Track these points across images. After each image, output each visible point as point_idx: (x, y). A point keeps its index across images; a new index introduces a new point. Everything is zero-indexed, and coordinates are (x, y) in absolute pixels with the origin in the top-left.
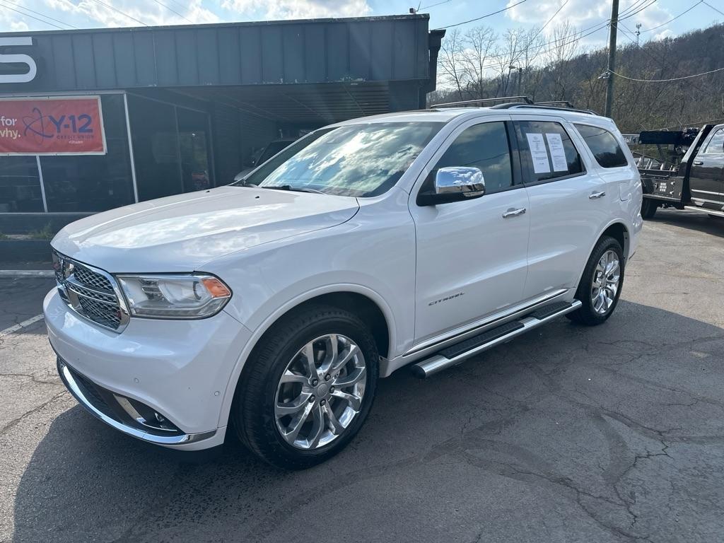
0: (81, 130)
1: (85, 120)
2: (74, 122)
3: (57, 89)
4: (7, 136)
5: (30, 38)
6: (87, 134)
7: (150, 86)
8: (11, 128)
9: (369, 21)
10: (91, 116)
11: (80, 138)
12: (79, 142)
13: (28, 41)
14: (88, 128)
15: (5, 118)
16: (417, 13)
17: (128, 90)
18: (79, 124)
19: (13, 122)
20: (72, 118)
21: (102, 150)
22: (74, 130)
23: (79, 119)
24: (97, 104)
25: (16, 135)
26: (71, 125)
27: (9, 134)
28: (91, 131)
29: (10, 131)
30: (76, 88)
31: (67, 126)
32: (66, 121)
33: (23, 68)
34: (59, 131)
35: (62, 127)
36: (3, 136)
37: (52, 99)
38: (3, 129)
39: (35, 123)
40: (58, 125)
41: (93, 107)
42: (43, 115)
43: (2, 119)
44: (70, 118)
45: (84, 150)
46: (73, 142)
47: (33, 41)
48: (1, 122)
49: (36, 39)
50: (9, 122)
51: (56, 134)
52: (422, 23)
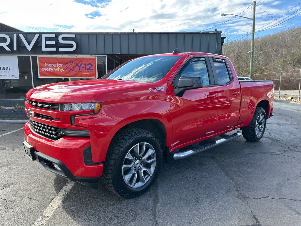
0: (88, 69)
1: (90, 66)
2: (86, 66)
3: (81, 53)
4: (59, 70)
5: (75, 35)
6: (90, 70)
7: (118, 54)
8: (60, 68)
9: (200, 33)
10: (92, 64)
11: (87, 72)
12: (87, 74)
13: (74, 36)
14: (91, 68)
15: (59, 64)
16: (217, 31)
17: (107, 55)
18: (88, 67)
19: (62, 65)
20: (85, 64)
21: (96, 77)
22: (86, 69)
23: (88, 65)
24: (95, 60)
25: (62, 70)
26: (84, 67)
27: (59, 69)
28: (92, 69)
29: (60, 69)
30: (89, 53)
31: (83, 67)
33: (71, 46)
35: (81, 68)
36: (57, 70)
37: (78, 57)
38: (57, 68)
39: (70, 66)
40: (79, 67)
41: (93, 61)
42: (73, 63)
43: (57, 64)
44: (84, 64)
45: (89, 77)
46: (84, 73)
47: (76, 36)
48: (57, 65)
49: (77, 35)
50: (60, 65)
51: (78, 70)
52: (219, 34)
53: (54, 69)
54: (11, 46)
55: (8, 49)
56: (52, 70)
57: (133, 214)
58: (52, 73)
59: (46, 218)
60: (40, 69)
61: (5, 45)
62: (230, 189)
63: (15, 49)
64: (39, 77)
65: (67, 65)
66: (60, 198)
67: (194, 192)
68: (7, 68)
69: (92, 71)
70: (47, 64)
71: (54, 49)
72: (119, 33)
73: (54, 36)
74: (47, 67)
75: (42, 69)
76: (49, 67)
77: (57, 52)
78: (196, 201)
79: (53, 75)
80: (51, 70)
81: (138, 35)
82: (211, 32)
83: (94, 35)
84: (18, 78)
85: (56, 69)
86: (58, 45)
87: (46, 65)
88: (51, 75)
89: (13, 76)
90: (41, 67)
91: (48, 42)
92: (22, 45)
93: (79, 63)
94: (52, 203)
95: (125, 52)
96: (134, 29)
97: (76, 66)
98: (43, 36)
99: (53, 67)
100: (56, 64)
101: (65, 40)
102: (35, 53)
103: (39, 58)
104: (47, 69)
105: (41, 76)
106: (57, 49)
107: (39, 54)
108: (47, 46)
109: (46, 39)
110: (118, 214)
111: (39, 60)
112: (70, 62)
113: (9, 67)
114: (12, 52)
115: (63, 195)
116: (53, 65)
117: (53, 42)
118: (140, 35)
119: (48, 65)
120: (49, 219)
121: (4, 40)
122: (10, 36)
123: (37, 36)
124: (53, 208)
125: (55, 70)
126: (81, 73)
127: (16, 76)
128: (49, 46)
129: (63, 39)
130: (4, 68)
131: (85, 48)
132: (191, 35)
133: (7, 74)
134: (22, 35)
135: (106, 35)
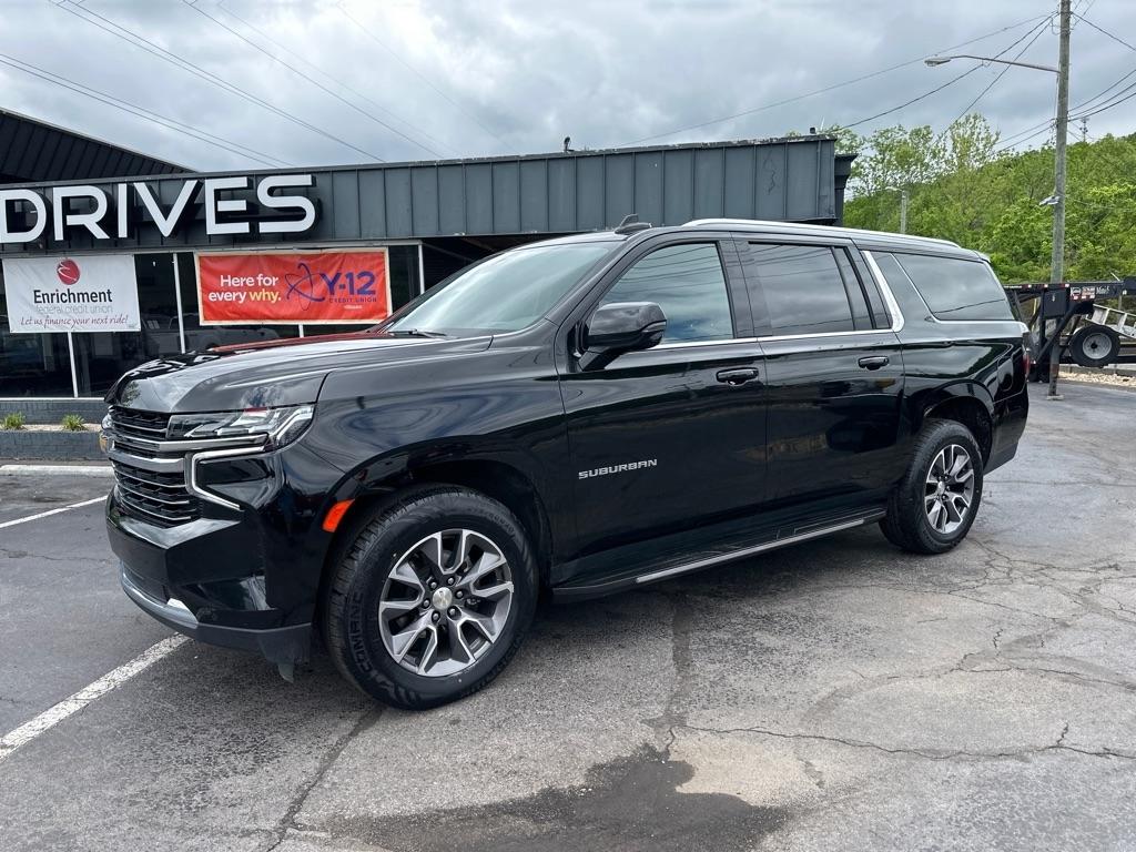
0: (361, 292)
1: (367, 279)
2: (352, 280)
3: (333, 238)
4: (264, 299)
5: (310, 176)
6: (367, 296)
7: (457, 235)
8: (271, 288)
9: (753, 146)
10: (374, 272)
11: (358, 302)
12: (357, 307)
13: (306, 180)
14: (370, 288)
15: (264, 277)
16: (818, 134)
17: (425, 240)
18: (359, 284)
19: (273, 281)
20: (350, 276)
22: (352, 293)
23: (359, 277)
24: (383, 257)
25: (275, 298)
26: (348, 286)
27: (267, 296)
28: (373, 292)
29: (268, 293)
30: (359, 239)
31: (344, 287)
32: (343, 280)
33: (297, 214)
34: (332, 293)
35: (336, 287)
37: (324, 251)
38: (259, 290)
39: (302, 282)
40: (331, 284)
41: (377, 261)
42: (311, 272)
43: (259, 278)
44: (347, 276)
45: (363, 318)
46: (348, 307)
47: (314, 179)
48: (256, 281)
49: (316, 176)
50: (267, 282)
51: (328, 297)
52: (826, 146)
53: (248, 296)
54: (109, 223)
55: (100, 234)
56: (243, 298)
58: (242, 307)
60: (205, 295)
61: (91, 221)
63: (123, 232)
64: (202, 323)
65: (293, 281)
68: (102, 295)
69: (375, 296)
70: (226, 278)
71: (243, 228)
72: (459, 160)
73: (242, 182)
74: (227, 288)
75: (210, 297)
76: (232, 289)
77: (254, 237)
79: (245, 314)
80: (238, 298)
82: (794, 138)
83: (377, 172)
84: (138, 328)
85: (256, 293)
86: (255, 213)
87: (223, 281)
88: (239, 314)
89: (120, 321)
90: (207, 290)
91: (225, 206)
92: (143, 218)
93: (331, 269)
95: (481, 228)
96: (567, 140)
97: (319, 283)
98: (210, 187)
99: (244, 288)
100: (255, 277)
101: (282, 195)
102: (186, 243)
103: (201, 258)
104: (225, 297)
105: (206, 319)
106: (254, 228)
107: (202, 247)
108: (222, 217)
109: (218, 195)
111: (203, 267)
112: (299, 268)
113: (109, 292)
114: (114, 245)
116: (245, 282)
117: (241, 205)
119: (229, 280)
121: (89, 205)
122: (110, 192)
123: (190, 186)
125: (253, 299)
126: (337, 307)
127: (130, 321)
128: (227, 216)
129: (271, 192)
130: (93, 297)
131: (345, 219)
132: (719, 153)
133: (103, 316)
134: (143, 184)
135: (415, 172)
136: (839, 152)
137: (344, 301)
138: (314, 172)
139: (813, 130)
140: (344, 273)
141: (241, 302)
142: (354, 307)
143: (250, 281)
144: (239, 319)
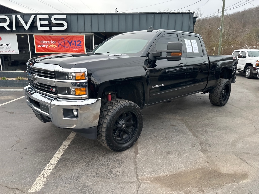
0: (77, 46)
1: (79, 42)
3: (71, 32)
4: (52, 47)
5: (65, 16)
6: (79, 47)
7: (103, 32)
9: (175, 13)
10: (81, 41)
11: (77, 48)
12: (77, 49)
13: (64, 17)
14: (80, 45)
16: (190, 11)
17: (94, 33)
18: (77, 43)
19: (55, 42)
20: (75, 41)
21: (84, 52)
22: (75, 46)
23: (77, 42)
24: (84, 37)
25: (55, 47)
26: (74, 44)
27: (53, 46)
28: (81, 46)
29: (53, 45)
30: (78, 32)
32: (73, 42)
33: (62, 25)
34: (70, 46)
35: (71, 44)
36: (51, 47)
37: (68, 35)
38: (51, 45)
39: (62, 43)
40: (70, 44)
41: (82, 38)
42: (65, 40)
43: (51, 42)
45: (78, 52)
46: (74, 49)
48: (50, 42)
49: (67, 16)
50: (53, 42)
51: (69, 46)
52: (192, 14)
53: (48, 46)
54: (10, 25)
55: (8, 29)
57: (119, 162)
58: (47, 49)
59: (53, 165)
60: (37, 45)
61: (5, 25)
62: (195, 144)
63: (14, 28)
64: (36, 53)
65: (60, 42)
66: (62, 150)
67: (166, 147)
68: (8, 45)
69: (81, 47)
70: (42, 41)
71: (48, 28)
72: (104, 13)
73: (47, 16)
74: (42, 44)
75: (38, 46)
76: (44, 44)
77: (50, 31)
78: (167, 153)
79: (47, 51)
80: (45, 46)
81: (121, 15)
82: (185, 12)
83: (82, 15)
84: (18, 53)
86: (51, 25)
87: (41, 42)
88: (46, 50)
89: (13, 51)
90: (37, 44)
91: (43, 22)
92: (20, 25)
93: (70, 40)
94: (56, 154)
95: (109, 30)
96: (116, 9)
97: (67, 43)
98: (38, 17)
100: (50, 41)
101: (57, 20)
102: (31, 32)
103: (35, 36)
104: (42, 46)
105: (37, 51)
106: (51, 28)
107: (35, 33)
108: (42, 25)
109: (41, 19)
110: (108, 162)
111: (35, 38)
112: (62, 39)
113: (10, 44)
114: (12, 31)
115: (64, 148)
116: (47, 43)
117: (47, 22)
118: (122, 15)
119: (43, 42)
120: (55, 165)
121: (4, 21)
122: (10, 17)
123: (32, 17)
124: (57, 158)
125: (49, 47)
126: (72, 49)
127: (16, 52)
128: (43, 25)
129: (55, 19)
130: (5, 45)
131: (74, 27)
132: (167, 15)
133: (8, 50)
134: (20, 16)
135: (92, 16)
136: (195, 16)
137: (74, 48)
138: (66, 15)
139: (189, 10)
140: (73, 40)
141: (46, 47)
142: (76, 49)
143: (49, 42)
144: (46, 52)
